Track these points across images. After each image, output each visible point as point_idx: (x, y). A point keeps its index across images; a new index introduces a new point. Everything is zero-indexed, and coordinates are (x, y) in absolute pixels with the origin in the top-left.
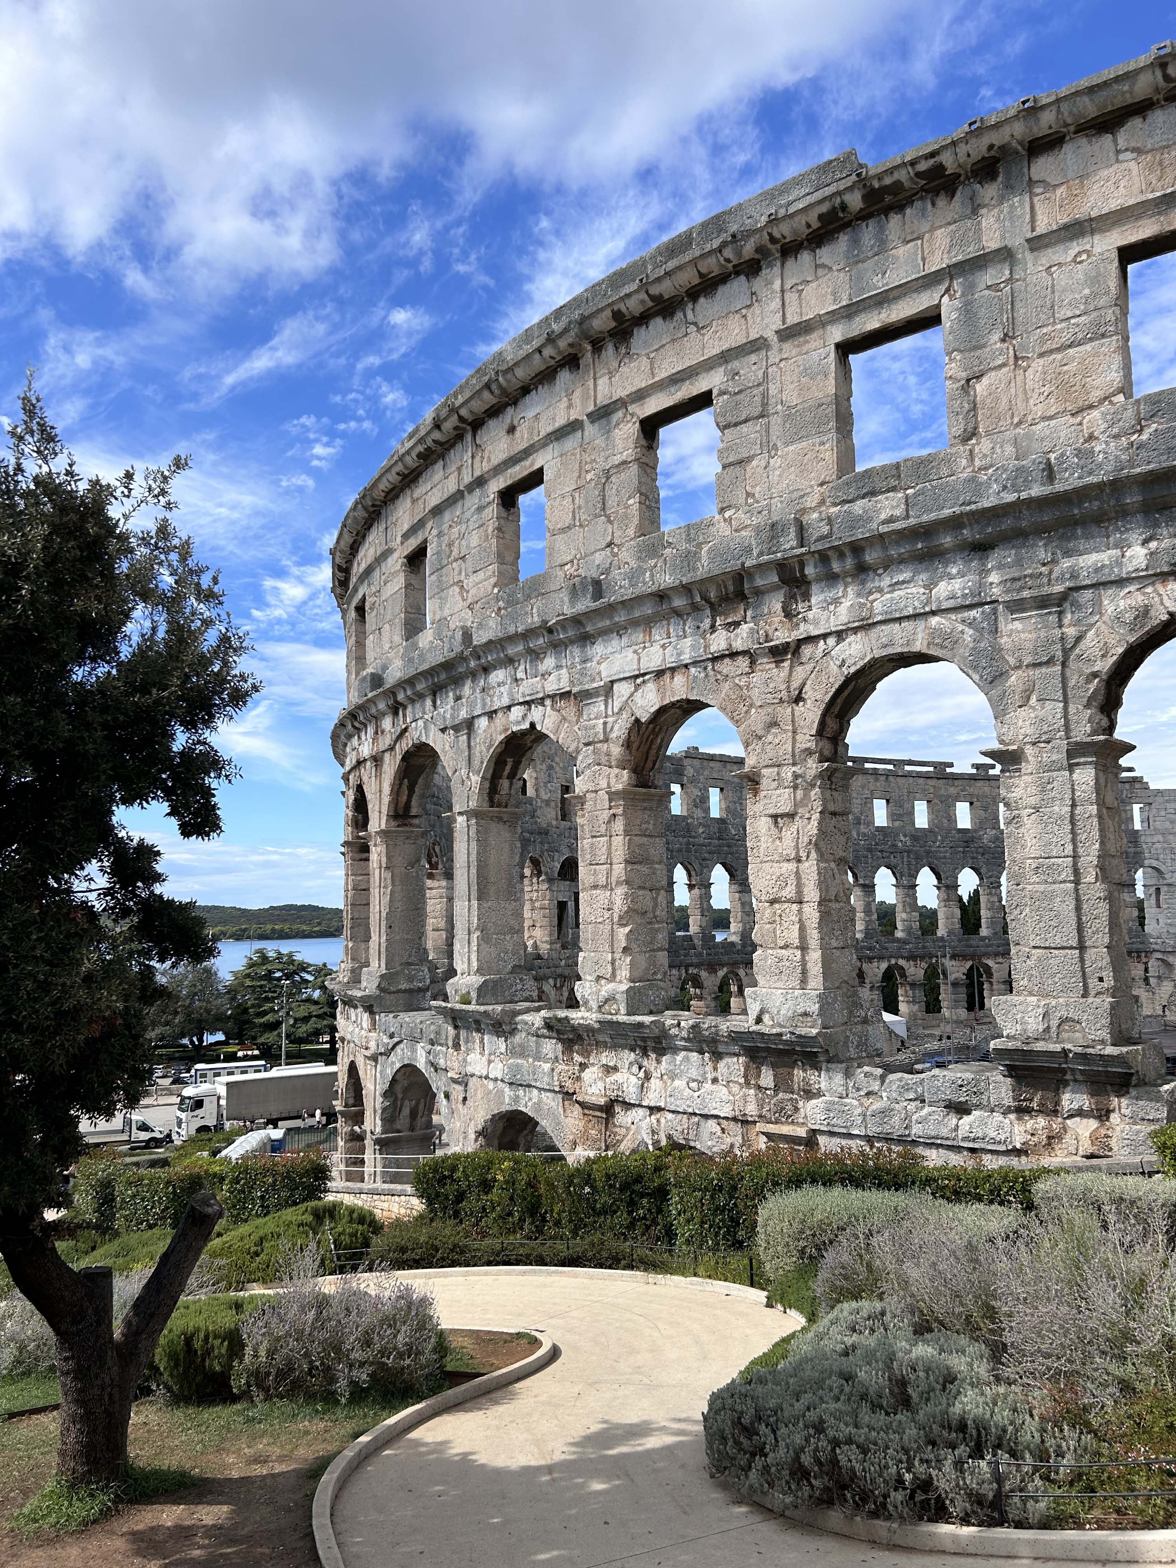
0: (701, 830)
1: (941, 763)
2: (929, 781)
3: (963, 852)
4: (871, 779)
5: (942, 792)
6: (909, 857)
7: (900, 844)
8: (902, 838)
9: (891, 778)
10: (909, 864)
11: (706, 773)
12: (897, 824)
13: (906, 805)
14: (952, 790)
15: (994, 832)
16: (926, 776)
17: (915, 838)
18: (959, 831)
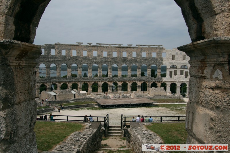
0: (59, 58)
1: (120, 45)
2: (117, 48)
3: (123, 62)
4: (103, 48)
5: (120, 50)
8: (109, 59)
9: (108, 48)
10: (110, 64)
11: (61, 47)
12: (109, 56)
13: (111, 53)
14: (122, 50)
15: (131, 58)
16: (116, 47)
17: (113, 59)
18: (123, 57)
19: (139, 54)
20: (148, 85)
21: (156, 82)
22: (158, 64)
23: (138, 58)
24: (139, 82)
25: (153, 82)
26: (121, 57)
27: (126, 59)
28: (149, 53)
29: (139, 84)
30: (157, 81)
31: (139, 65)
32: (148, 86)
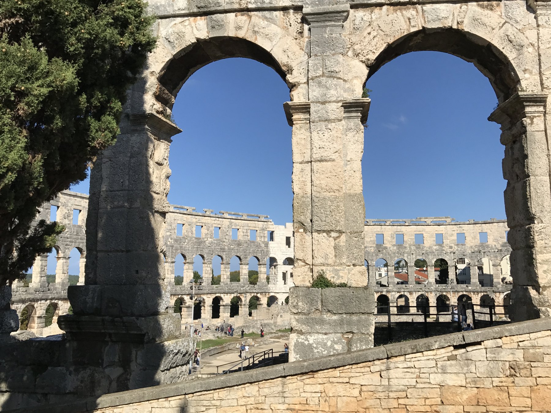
2: (184, 216)
3: (197, 248)
5: (189, 221)
6: (172, 249)
7: (168, 243)
8: (170, 240)
10: (172, 252)
14: (194, 220)
15: (211, 239)
17: (176, 240)
18: (196, 238)
19: (226, 233)
20: (243, 303)
21: (259, 295)
22: (261, 255)
23: (225, 240)
24: (226, 296)
25: (253, 294)
26: (191, 238)
27: (201, 242)
28: (244, 231)
29: (227, 299)
30: (261, 293)
31: (226, 257)
32: (245, 305)
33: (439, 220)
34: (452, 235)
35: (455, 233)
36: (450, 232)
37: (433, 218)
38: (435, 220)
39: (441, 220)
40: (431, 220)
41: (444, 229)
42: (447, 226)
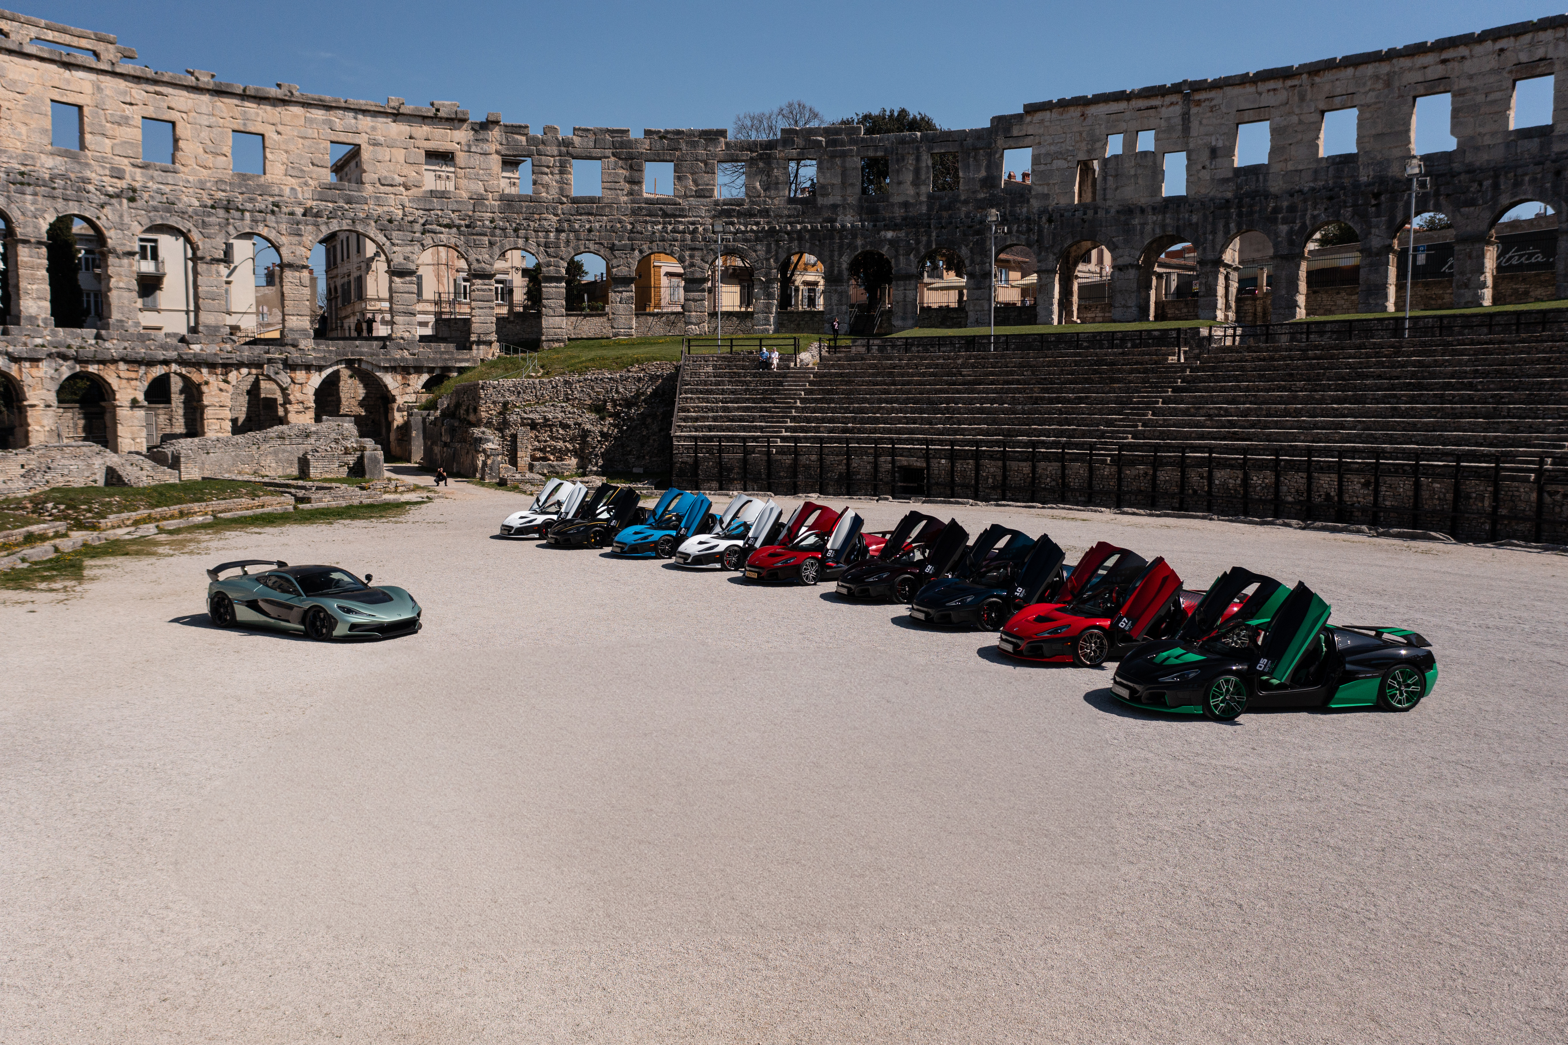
33: (67, 39)
34: (123, 121)
35: (135, 114)
36: (114, 108)
37: (43, 23)
38: (50, 35)
39: (75, 42)
40: (33, 32)
41: (88, 88)
42: (102, 78)
